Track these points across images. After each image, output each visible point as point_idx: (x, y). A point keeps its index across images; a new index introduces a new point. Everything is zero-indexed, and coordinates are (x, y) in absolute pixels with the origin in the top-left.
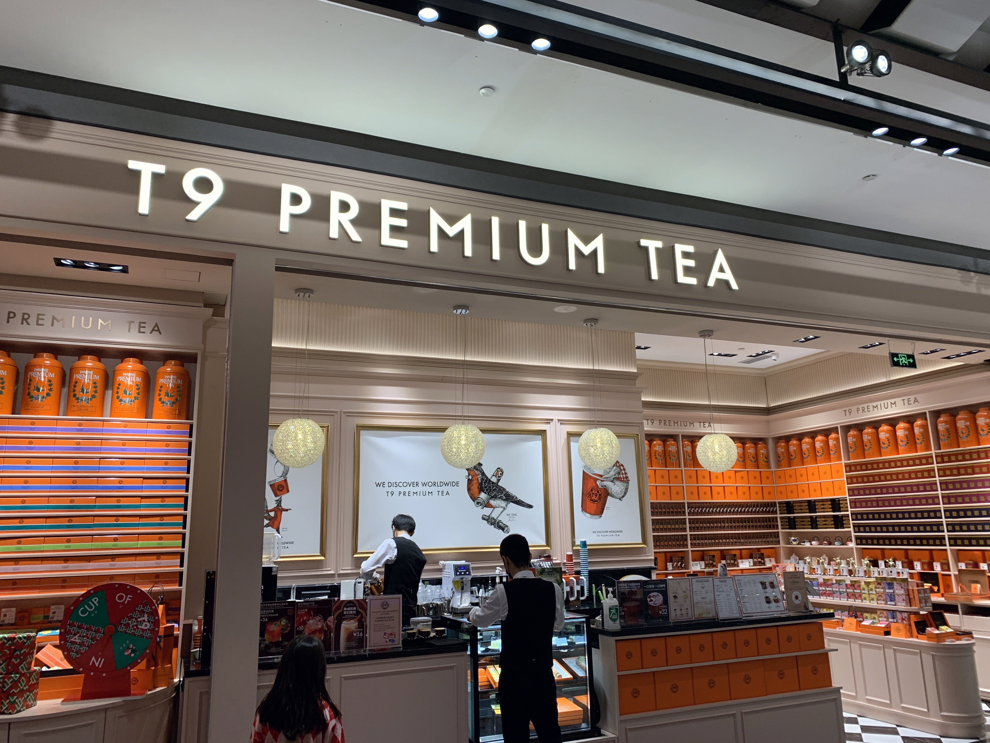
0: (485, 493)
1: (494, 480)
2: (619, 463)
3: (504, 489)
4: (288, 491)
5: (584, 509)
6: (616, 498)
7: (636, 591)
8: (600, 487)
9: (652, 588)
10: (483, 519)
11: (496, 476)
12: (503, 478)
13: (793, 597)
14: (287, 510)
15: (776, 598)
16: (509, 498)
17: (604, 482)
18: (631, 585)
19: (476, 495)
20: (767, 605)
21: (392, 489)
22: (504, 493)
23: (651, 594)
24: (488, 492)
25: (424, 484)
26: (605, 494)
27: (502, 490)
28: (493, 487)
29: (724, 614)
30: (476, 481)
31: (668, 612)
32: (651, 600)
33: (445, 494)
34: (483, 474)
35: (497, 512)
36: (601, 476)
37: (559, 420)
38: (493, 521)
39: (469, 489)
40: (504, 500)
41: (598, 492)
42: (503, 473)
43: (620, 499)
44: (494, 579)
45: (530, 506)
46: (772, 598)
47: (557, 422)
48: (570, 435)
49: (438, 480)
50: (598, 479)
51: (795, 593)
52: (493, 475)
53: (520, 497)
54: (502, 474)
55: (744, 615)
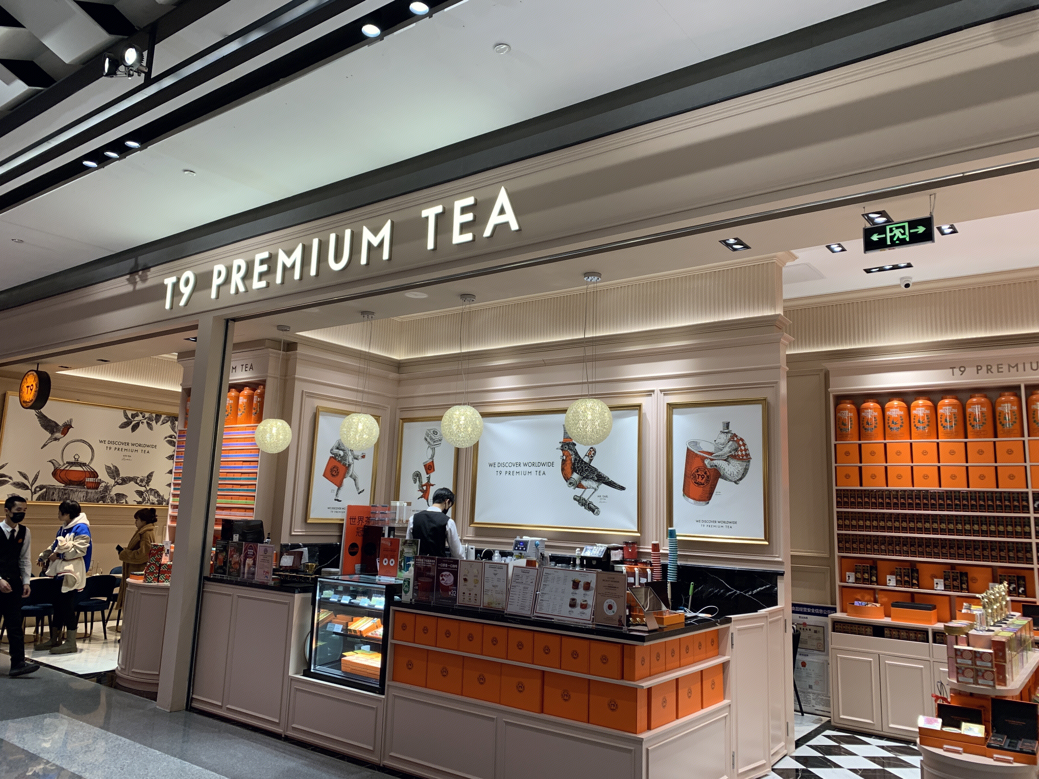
0: (578, 473)
1: (586, 460)
2: (736, 436)
3: (596, 470)
4: (434, 470)
5: (686, 492)
6: (730, 481)
7: (430, 568)
8: (709, 467)
9: (445, 567)
10: (575, 499)
11: (588, 456)
12: (595, 458)
13: (606, 605)
14: (433, 485)
15: (585, 603)
16: (601, 479)
17: (714, 462)
18: (427, 561)
19: (569, 476)
20: (570, 609)
21: (501, 469)
22: (596, 474)
23: (444, 573)
24: (581, 472)
25: (525, 465)
26: (717, 474)
27: (594, 470)
28: (585, 467)
29: (513, 609)
30: (569, 462)
31: (456, 594)
32: (443, 579)
33: (541, 474)
34: (576, 454)
35: (589, 492)
36: (711, 454)
37: (661, 391)
38: (584, 502)
39: (563, 470)
40: (596, 481)
41: (705, 473)
42: (595, 452)
43: (736, 482)
44: (574, 559)
45: (622, 488)
46: (579, 602)
47: (659, 391)
48: (671, 407)
49: (536, 461)
50: (707, 458)
51: (608, 600)
52: (586, 455)
53: (612, 478)
54: (594, 454)
55: (535, 614)
